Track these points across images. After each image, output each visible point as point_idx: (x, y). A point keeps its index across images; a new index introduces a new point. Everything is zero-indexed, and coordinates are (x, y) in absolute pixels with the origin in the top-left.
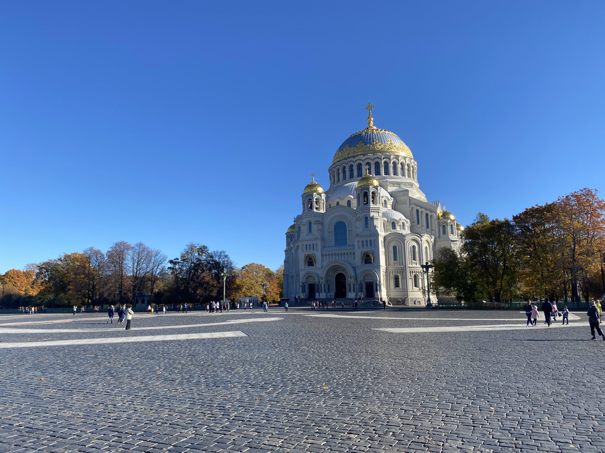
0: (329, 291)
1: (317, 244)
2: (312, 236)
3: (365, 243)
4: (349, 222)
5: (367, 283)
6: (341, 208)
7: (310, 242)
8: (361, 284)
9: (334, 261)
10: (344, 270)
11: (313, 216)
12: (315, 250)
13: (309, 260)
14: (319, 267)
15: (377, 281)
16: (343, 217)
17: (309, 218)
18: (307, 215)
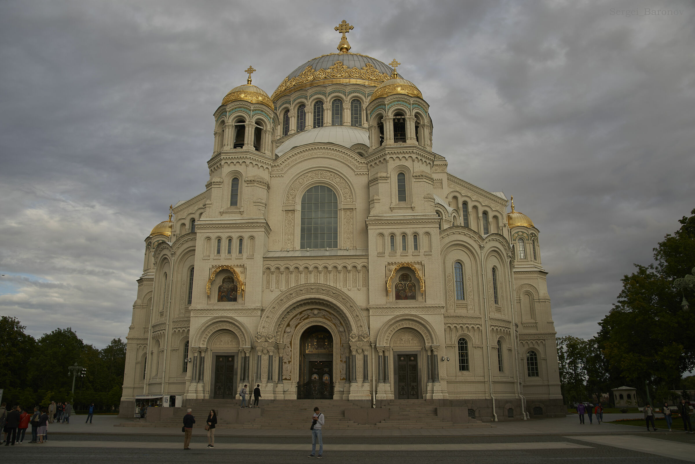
0: (281, 379)
1: (252, 238)
2: (239, 215)
3: (399, 240)
4: (348, 187)
5: (400, 356)
6: (324, 151)
7: (233, 230)
8: (384, 357)
9: (306, 287)
10: (330, 318)
11: (248, 161)
12: (245, 255)
13: (223, 283)
14: (253, 306)
15: (436, 350)
16: (329, 174)
17: (235, 167)
18: (228, 157)
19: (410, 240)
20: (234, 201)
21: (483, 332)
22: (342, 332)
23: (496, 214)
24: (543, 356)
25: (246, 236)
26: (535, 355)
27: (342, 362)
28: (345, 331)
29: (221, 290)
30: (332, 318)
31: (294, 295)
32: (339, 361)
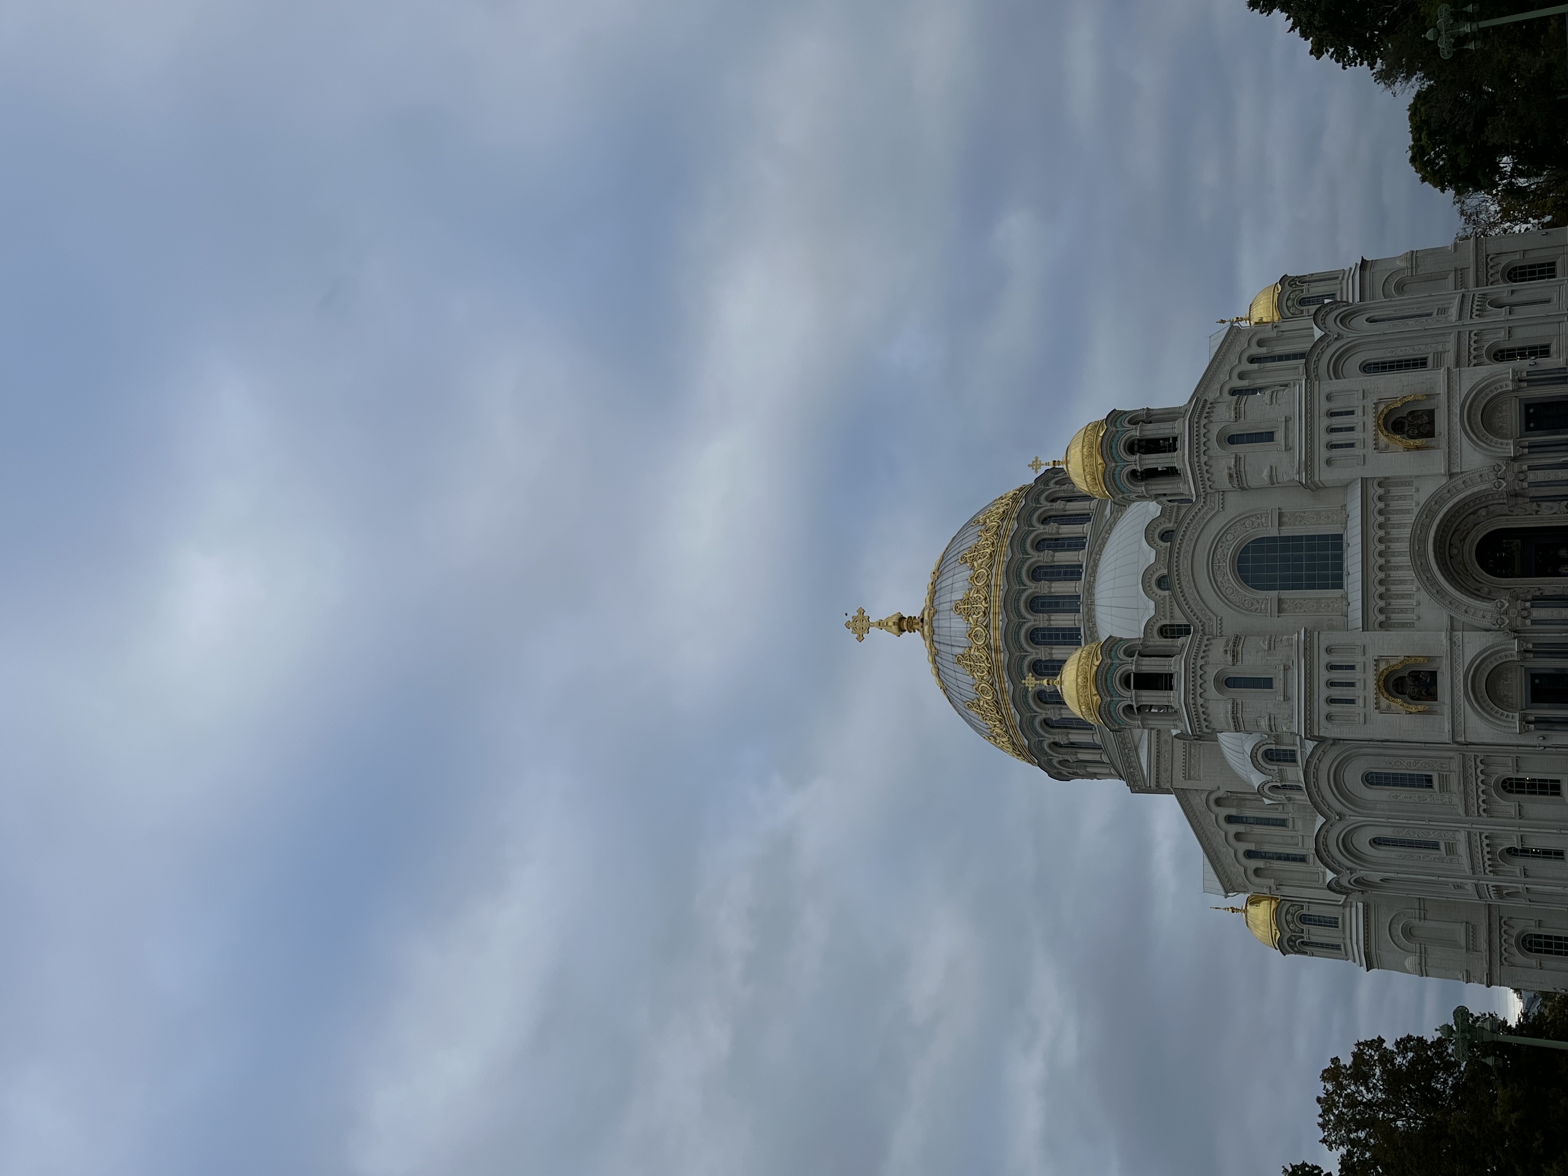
1: (1329, 650)
2: (1290, 672)
3: (1338, 437)
4: (1242, 522)
5: (1528, 429)
6: (1181, 558)
7: (1316, 678)
8: (1529, 447)
9: (1417, 558)
10: (1464, 531)
11: (1200, 662)
12: (1358, 659)
13: (1405, 694)
14: (1445, 642)
15: (1519, 374)
16: (1220, 550)
17: (1208, 683)
18: (1192, 692)
19: (1338, 422)
20: (1266, 683)
21: (1483, 328)
22: (1488, 511)
23: (1254, 342)
24: (1518, 257)
25: (1325, 659)
26: (1515, 269)
27: (1539, 511)
28: (1486, 507)
29: (1417, 696)
30: (1465, 528)
31: (1429, 575)
32: (1536, 516)
